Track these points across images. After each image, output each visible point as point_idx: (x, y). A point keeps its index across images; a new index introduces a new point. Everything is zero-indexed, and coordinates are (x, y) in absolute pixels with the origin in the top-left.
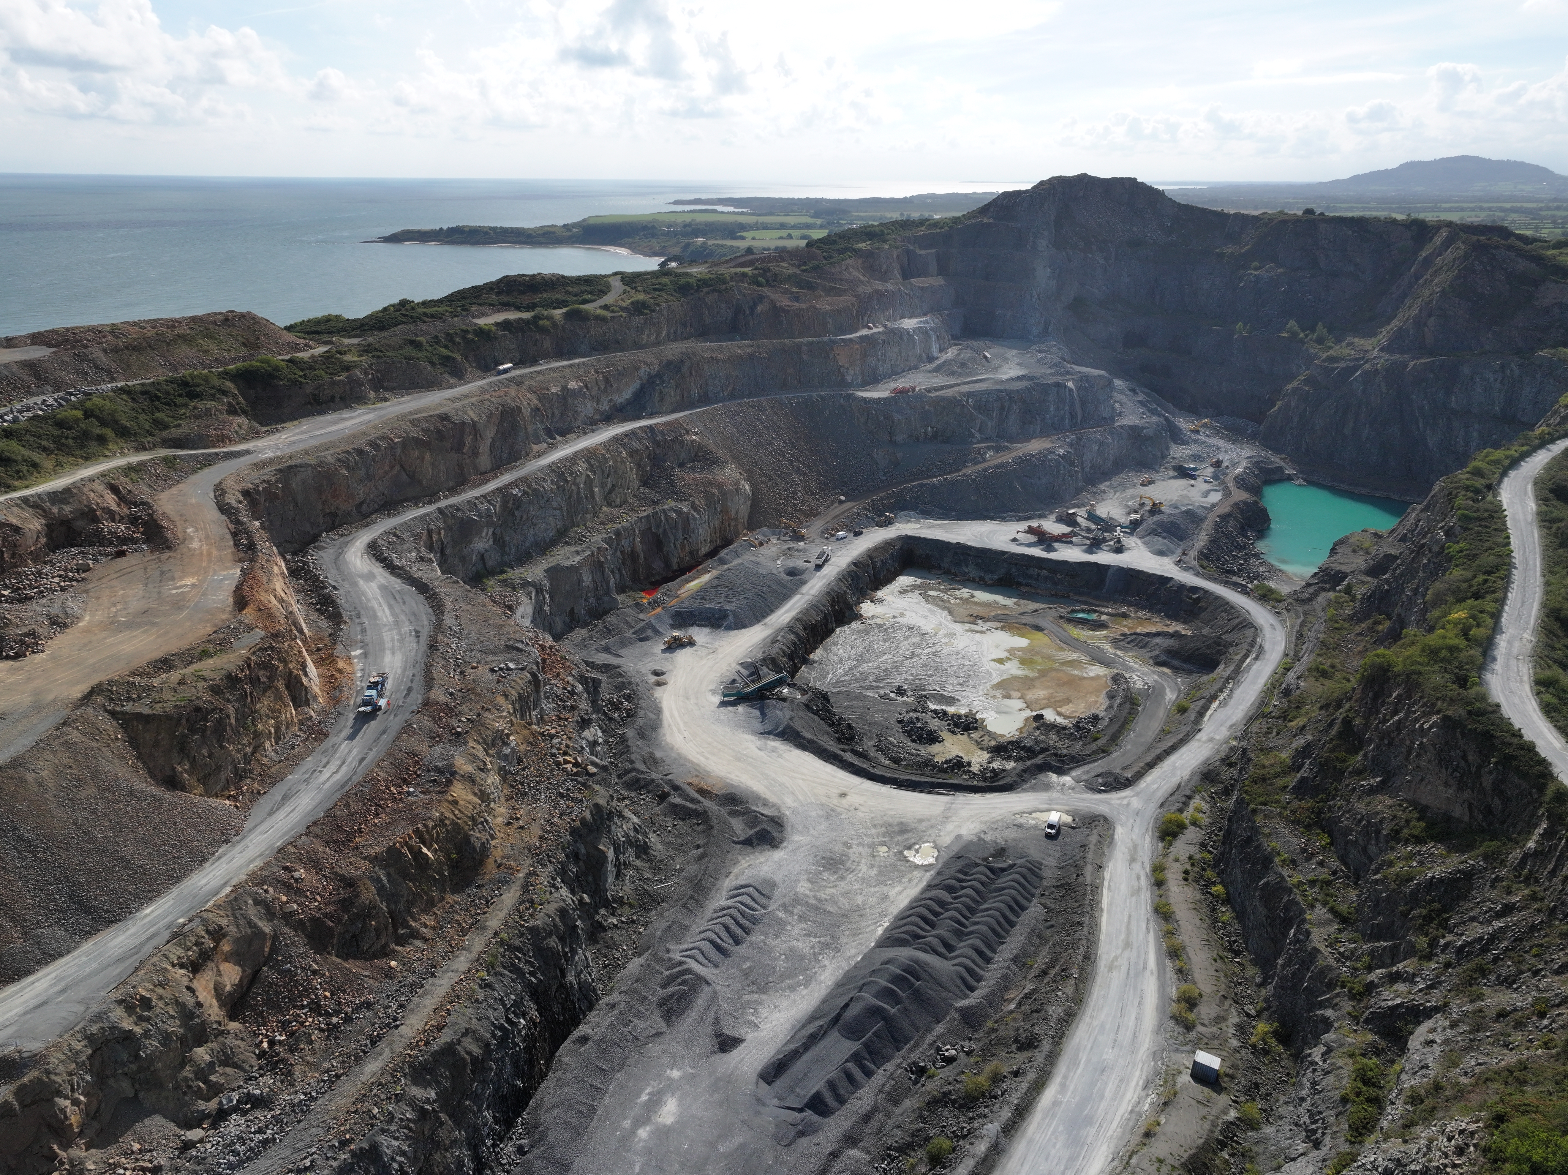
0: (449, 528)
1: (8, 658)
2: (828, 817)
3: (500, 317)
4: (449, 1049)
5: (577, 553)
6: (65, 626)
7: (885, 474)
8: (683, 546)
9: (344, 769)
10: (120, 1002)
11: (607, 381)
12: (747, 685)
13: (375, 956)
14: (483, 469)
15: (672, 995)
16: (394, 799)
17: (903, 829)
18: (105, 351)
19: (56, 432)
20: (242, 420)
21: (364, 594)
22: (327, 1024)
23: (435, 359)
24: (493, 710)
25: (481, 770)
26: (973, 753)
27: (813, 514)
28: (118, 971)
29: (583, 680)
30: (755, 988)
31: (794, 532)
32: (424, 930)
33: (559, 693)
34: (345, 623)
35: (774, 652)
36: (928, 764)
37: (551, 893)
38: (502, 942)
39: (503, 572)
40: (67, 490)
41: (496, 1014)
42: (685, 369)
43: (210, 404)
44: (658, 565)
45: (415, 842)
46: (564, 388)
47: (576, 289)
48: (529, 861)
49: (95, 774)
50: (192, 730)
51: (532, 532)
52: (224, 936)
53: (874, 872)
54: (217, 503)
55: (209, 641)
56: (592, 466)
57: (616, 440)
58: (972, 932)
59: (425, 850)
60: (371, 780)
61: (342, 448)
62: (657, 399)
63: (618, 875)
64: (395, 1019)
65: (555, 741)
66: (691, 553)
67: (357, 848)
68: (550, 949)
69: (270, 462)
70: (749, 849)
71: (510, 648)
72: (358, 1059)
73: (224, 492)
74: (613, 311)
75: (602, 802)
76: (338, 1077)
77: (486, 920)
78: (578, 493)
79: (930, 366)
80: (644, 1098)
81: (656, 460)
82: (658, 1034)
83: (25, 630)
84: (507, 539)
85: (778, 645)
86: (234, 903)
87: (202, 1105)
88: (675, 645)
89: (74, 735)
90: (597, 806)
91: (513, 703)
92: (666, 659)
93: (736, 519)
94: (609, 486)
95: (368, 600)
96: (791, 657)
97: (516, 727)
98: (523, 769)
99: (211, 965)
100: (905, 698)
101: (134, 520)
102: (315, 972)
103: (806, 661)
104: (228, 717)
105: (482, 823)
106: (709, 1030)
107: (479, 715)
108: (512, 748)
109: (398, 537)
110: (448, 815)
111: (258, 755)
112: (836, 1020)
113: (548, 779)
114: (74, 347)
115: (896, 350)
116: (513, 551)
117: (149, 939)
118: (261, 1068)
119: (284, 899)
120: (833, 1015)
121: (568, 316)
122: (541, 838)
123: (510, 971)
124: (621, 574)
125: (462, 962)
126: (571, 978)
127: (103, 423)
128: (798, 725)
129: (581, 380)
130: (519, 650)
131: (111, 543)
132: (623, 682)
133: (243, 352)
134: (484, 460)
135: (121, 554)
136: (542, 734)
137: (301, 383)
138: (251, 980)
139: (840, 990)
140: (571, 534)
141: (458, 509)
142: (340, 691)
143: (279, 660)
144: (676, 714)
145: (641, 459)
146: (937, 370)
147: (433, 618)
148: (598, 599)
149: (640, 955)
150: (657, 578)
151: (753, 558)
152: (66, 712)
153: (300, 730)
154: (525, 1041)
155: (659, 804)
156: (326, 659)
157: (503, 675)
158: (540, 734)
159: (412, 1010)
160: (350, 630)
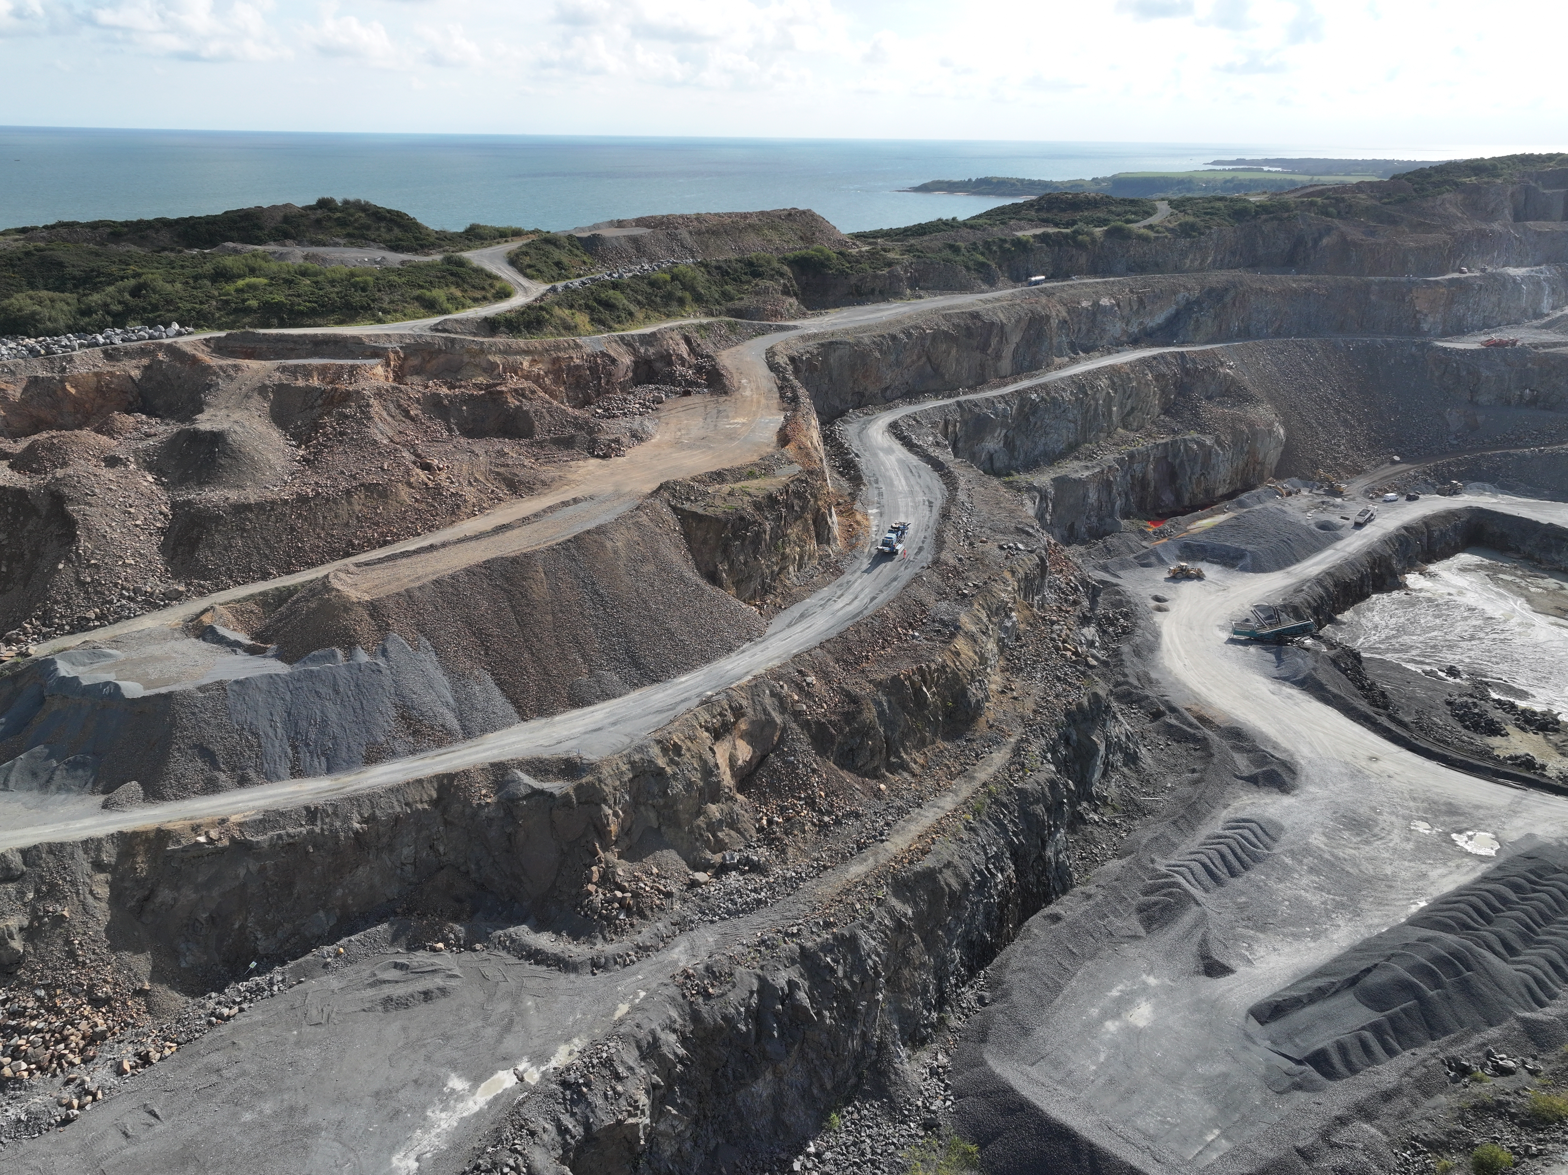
0: (965, 423)
1: (598, 456)
2: (1353, 776)
3: (1039, 231)
4: (930, 875)
5: (1087, 468)
6: (641, 440)
7: (1457, 438)
8: (1199, 482)
9: (856, 603)
10: (659, 742)
11: (1141, 302)
12: (1263, 627)
13: (865, 775)
14: (1003, 373)
15: (1156, 904)
16: (900, 639)
17: (1452, 810)
18: (690, 233)
19: (649, 290)
20: (793, 300)
21: (883, 464)
22: (819, 820)
23: (971, 264)
24: (999, 582)
25: (984, 633)
26: (1549, 757)
27: (1357, 471)
28: (657, 719)
29: (1084, 584)
30: (1251, 924)
31: (1332, 486)
32: (914, 766)
33: (1063, 586)
34: (865, 485)
35: (1297, 600)
36: (1486, 753)
37: (1042, 763)
38: (990, 794)
39: (1009, 475)
40: (653, 334)
41: (977, 858)
42: (1228, 299)
43: (769, 283)
44: (1168, 498)
45: (917, 678)
46: (1096, 304)
47: (1120, 209)
48: (1021, 730)
49: (656, 553)
50: (736, 537)
51: (1043, 440)
52: (743, 715)
53: (1410, 846)
54: (768, 363)
55: (756, 465)
56: (1114, 383)
57: (1143, 361)
58: (1546, 942)
59: (925, 689)
60: (879, 615)
61: (878, 332)
62: (1191, 328)
63: (1104, 774)
64: (881, 834)
65: (1056, 627)
66: (1207, 491)
67: (863, 672)
68: (1036, 816)
69: (815, 336)
70: (1254, 787)
71: (1020, 531)
72: (844, 858)
73: (774, 354)
74: (1157, 232)
75: (1102, 693)
76: (825, 868)
77: (975, 771)
78: (1096, 409)
79: (1535, 323)
80: (1115, 993)
81: (1183, 389)
82: (1136, 937)
83: (613, 437)
84: (1018, 443)
85: (1302, 594)
86: (754, 688)
87: (708, 855)
88: (1180, 576)
89: (644, 519)
90: (1095, 695)
91: (1019, 581)
92: (1170, 588)
93: (1262, 464)
94: (1128, 407)
95: (887, 470)
96: (1316, 611)
97: (1018, 605)
98: (1021, 647)
99: (729, 737)
100: (1458, 680)
101: (699, 369)
102: (814, 771)
103: (1331, 620)
104: (765, 532)
105: (979, 681)
106: (1195, 949)
107: (985, 583)
108: (1014, 623)
109: (917, 422)
110: (949, 663)
111: (782, 576)
112: (1352, 982)
113: (1046, 660)
114: (667, 228)
115: (1494, 299)
116: (1022, 457)
117: (683, 701)
118: (759, 840)
119: (796, 698)
120: (1349, 975)
121: (1109, 234)
122: (1035, 711)
123: (995, 824)
124: (1127, 499)
125: (948, 802)
126: (1050, 853)
127: (685, 287)
128: (1322, 677)
129: (1114, 298)
130: (1028, 533)
131: (680, 385)
132: (1121, 600)
133: (800, 244)
134: (1006, 365)
135: (687, 393)
136: (1043, 618)
137: (847, 274)
138: (759, 761)
139: (1358, 954)
140: (1082, 449)
141: (976, 405)
142: (857, 539)
143: (811, 494)
144: (1177, 641)
145: (1167, 385)
146: (1548, 326)
147: (947, 493)
148: (1101, 519)
149: (1120, 857)
150: (1165, 510)
151: (1279, 507)
152: (639, 502)
153: (819, 564)
154: (999, 897)
155: (1151, 721)
156: (847, 512)
157: (1011, 552)
158: (1041, 617)
159: (898, 831)
160: (868, 492)
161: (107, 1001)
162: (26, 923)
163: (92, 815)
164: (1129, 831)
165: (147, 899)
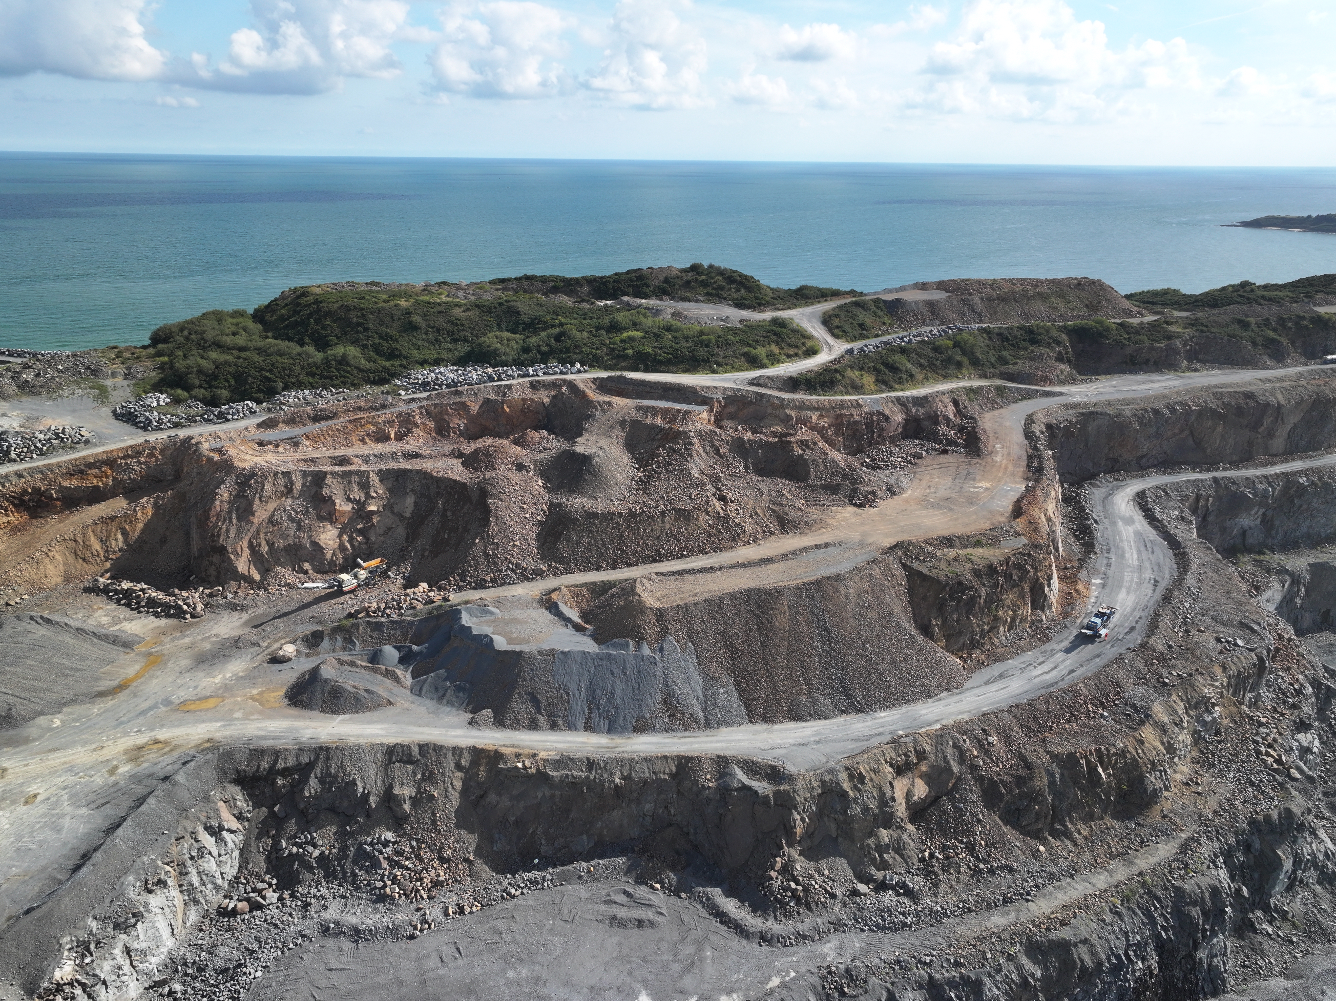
0: (1218, 498)
1: (855, 505)
4: (1064, 946)
6: (894, 494)
9: (1054, 673)
10: (847, 769)
13: (1029, 834)
14: (1274, 451)
16: (1088, 715)
18: (982, 299)
19: (932, 355)
20: (1065, 367)
21: (1119, 534)
22: (974, 865)
23: (1259, 340)
24: (1206, 676)
25: (1176, 725)
28: (853, 746)
29: (1316, 683)
32: (1077, 836)
33: (1284, 686)
34: (1095, 553)
37: (1208, 867)
38: (1144, 884)
39: (1261, 553)
40: (925, 398)
41: (1117, 942)
43: (1044, 350)
45: (1094, 759)
48: (1195, 827)
49: (880, 603)
50: (952, 598)
51: (1308, 523)
52: (925, 758)
54: (1025, 430)
55: (984, 535)
59: (1100, 770)
60: (1073, 691)
61: (1142, 406)
64: (1028, 894)
65: (1263, 730)
67: (1044, 741)
68: (1191, 917)
69: (1077, 405)
71: (1244, 626)
72: (989, 906)
73: (1033, 422)
76: (970, 911)
77: (1136, 857)
83: (871, 489)
84: (1277, 523)
86: (939, 738)
87: (873, 871)
89: (876, 572)
91: (1229, 678)
95: (1121, 540)
97: (1225, 700)
98: (1219, 742)
99: (910, 775)
101: (961, 429)
102: (979, 821)
104: (980, 597)
105: (1160, 771)
107: (1191, 675)
108: (1214, 718)
109: (1167, 493)
110: (1131, 749)
111: (992, 635)
113: (1243, 762)
114: (962, 294)
116: (1280, 536)
117: (877, 735)
118: (918, 869)
119: (975, 753)
122: (1216, 812)
123: (1143, 913)
125: (1101, 881)
126: (1202, 954)
127: (964, 353)
130: (1252, 630)
131: (941, 442)
133: (1084, 312)
134: (1278, 443)
135: (945, 452)
136: (1251, 718)
137: (1124, 344)
138: (932, 801)
141: (1234, 483)
142: (1073, 608)
143: (1032, 566)
147: (1176, 574)
152: (877, 554)
153: (1030, 627)
154: (1135, 982)
156: (1070, 578)
157: (1228, 647)
158: (1248, 716)
159: (1045, 895)
160: (1098, 561)
161: (448, 860)
162: (414, 794)
163: (462, 728)
165: (482, 797)
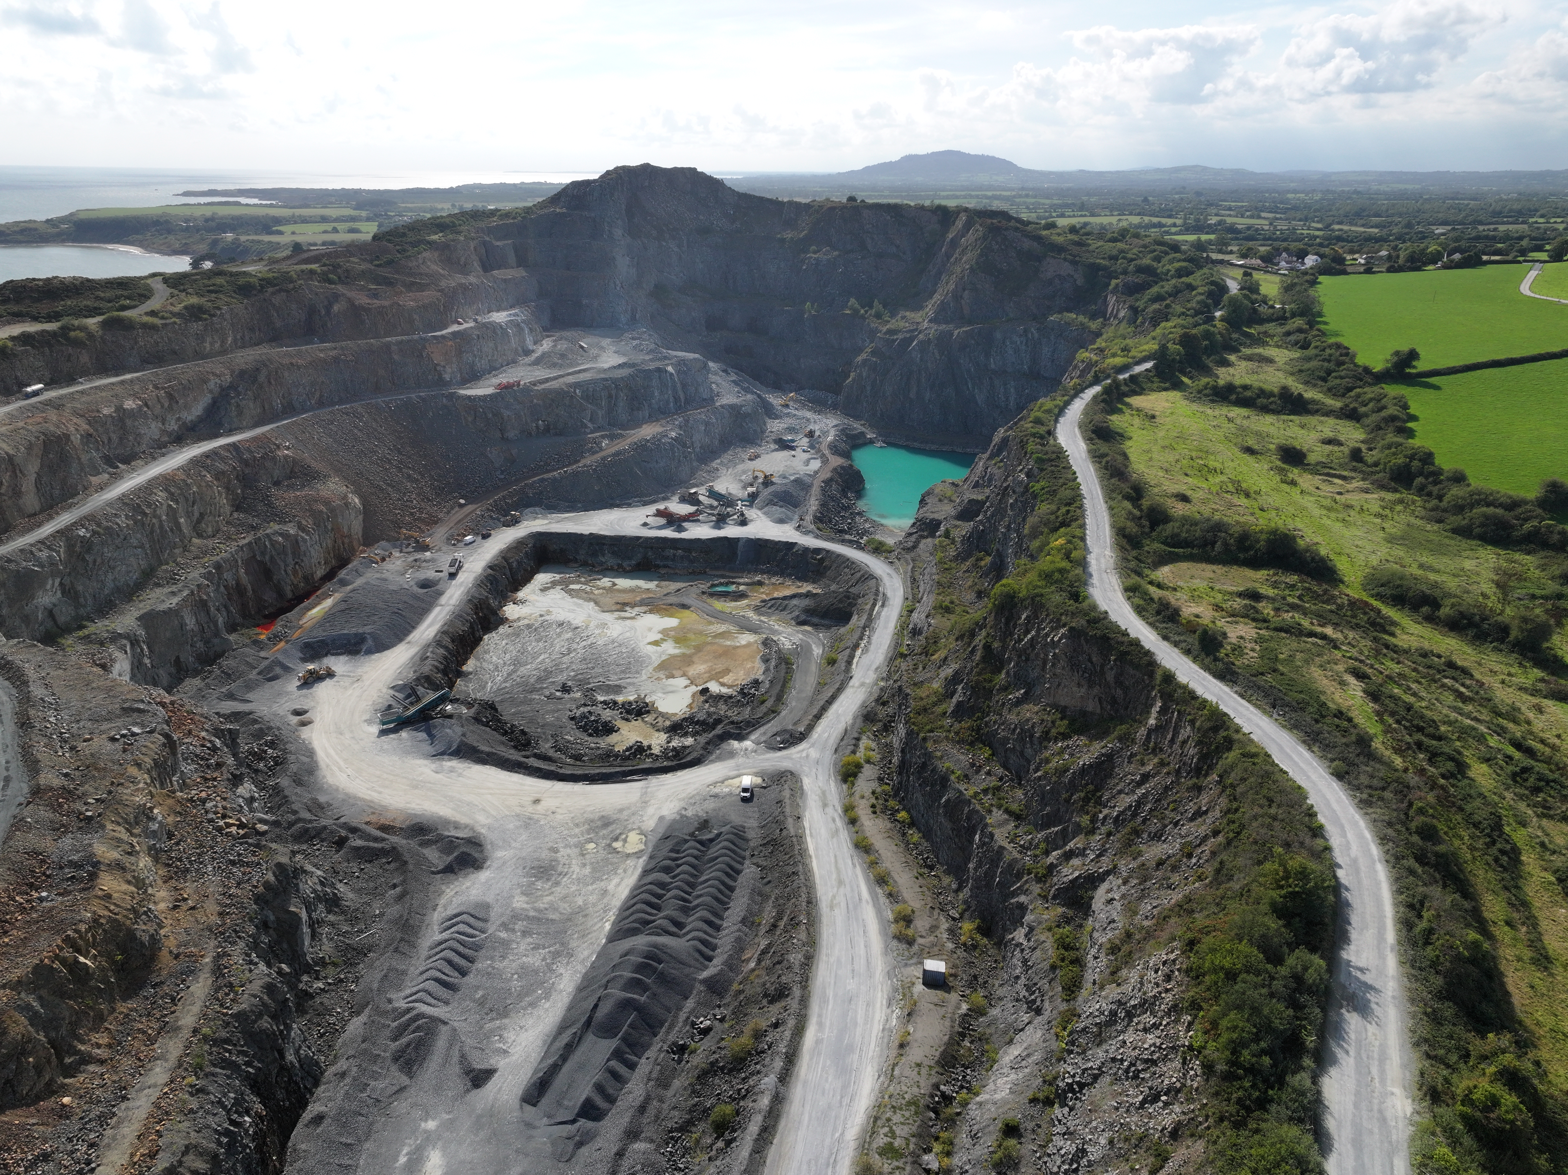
2: (527, 826)
3: (16, 330)
5: (173, 593)
7: (502, 472)
8: (295, 572)
11: (170, 397)
12: (406, 708)
13: (38, 1098)
14: (31, 510)
15: (408, 1045)
16: (23, 910)
17: (606, 822)
24: (127, 784)
25: (129, 854)
26: (650, 736)
27: (434, 521)
29: (218, 732)
30: (494, 1015)
31: (417, 542)
32: (98, 1051)
33: (198, 751)
35: (426, 669)
36: (609, 755)
37: (251, 971)
38: (205, 1039)
39: (81, 627)
41: (217, 1119)
42: (262, 378)
44: (269, 596)
45: (67, 953)
46: (119, 409)
47: (109, 294)
48: (213, 943)
51: (110, 576)
53: (587, 870)
56: (172, 494)
57: (195, 462)
58: (698, 906)
59: (82, 959)
62: (234, 414)
63: (314, 935)
64: (89, 1163)
65: (209, 805)
66: (306, 578)
68: (263, 1031)
70: (452, 876)
71: (127, 711)
74: (163, 318)
75: (284, 860)
77: (178, 1019)
78: (161, 527)
79: (528, 360)
80: (402, 1160)
81: (246, 481)
82: (402, 1089)
84: (80, 588)
85: (429, 662)
88: (311, 680)
90: (279, 865)
91: (149, 772)
92: (305, 696)
93: (350, 536)
94: (196, 514)
96: (445, 672)
97: (157, 798)
98: (178, 844)
100: (572, 695)
103: (460, 674)
105: (145, 913)
106: (457, 1069)
107: (110, 792)
108: (160, 823)
110: (101, 912)
112: (588, 1023)
113: (212, 848)
115: (491, 345)
116: (90, 601)
120: (584, 1019)
121: (106, 325)
122: (221, 914)
123: (223, 1068)
124: (228, 612)
125: (159, 1074)
126: (290, 1057)
128: (472, 740)
129: (139, 398)
130: (139, 711)
132: (261, 729)
134: (31, 500)
136: (191, 800)
139: (584, 994)
140: (160, 573)
141: (9, 561)
144: (332, 752)
145: (229, 481)
146: (537, 362)
147: (14, 691)
148: (207, 642)
149: (358, 1014)
150: (271, 610)
151: (378, 575)
154: (253, 1141)
155: (337, 851)
157: (128, 742)
158: (188, 800)
159: (108, 1146)
164: (356, 980)
